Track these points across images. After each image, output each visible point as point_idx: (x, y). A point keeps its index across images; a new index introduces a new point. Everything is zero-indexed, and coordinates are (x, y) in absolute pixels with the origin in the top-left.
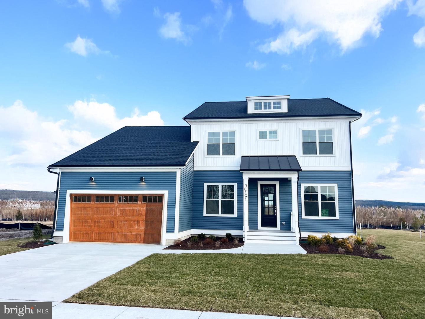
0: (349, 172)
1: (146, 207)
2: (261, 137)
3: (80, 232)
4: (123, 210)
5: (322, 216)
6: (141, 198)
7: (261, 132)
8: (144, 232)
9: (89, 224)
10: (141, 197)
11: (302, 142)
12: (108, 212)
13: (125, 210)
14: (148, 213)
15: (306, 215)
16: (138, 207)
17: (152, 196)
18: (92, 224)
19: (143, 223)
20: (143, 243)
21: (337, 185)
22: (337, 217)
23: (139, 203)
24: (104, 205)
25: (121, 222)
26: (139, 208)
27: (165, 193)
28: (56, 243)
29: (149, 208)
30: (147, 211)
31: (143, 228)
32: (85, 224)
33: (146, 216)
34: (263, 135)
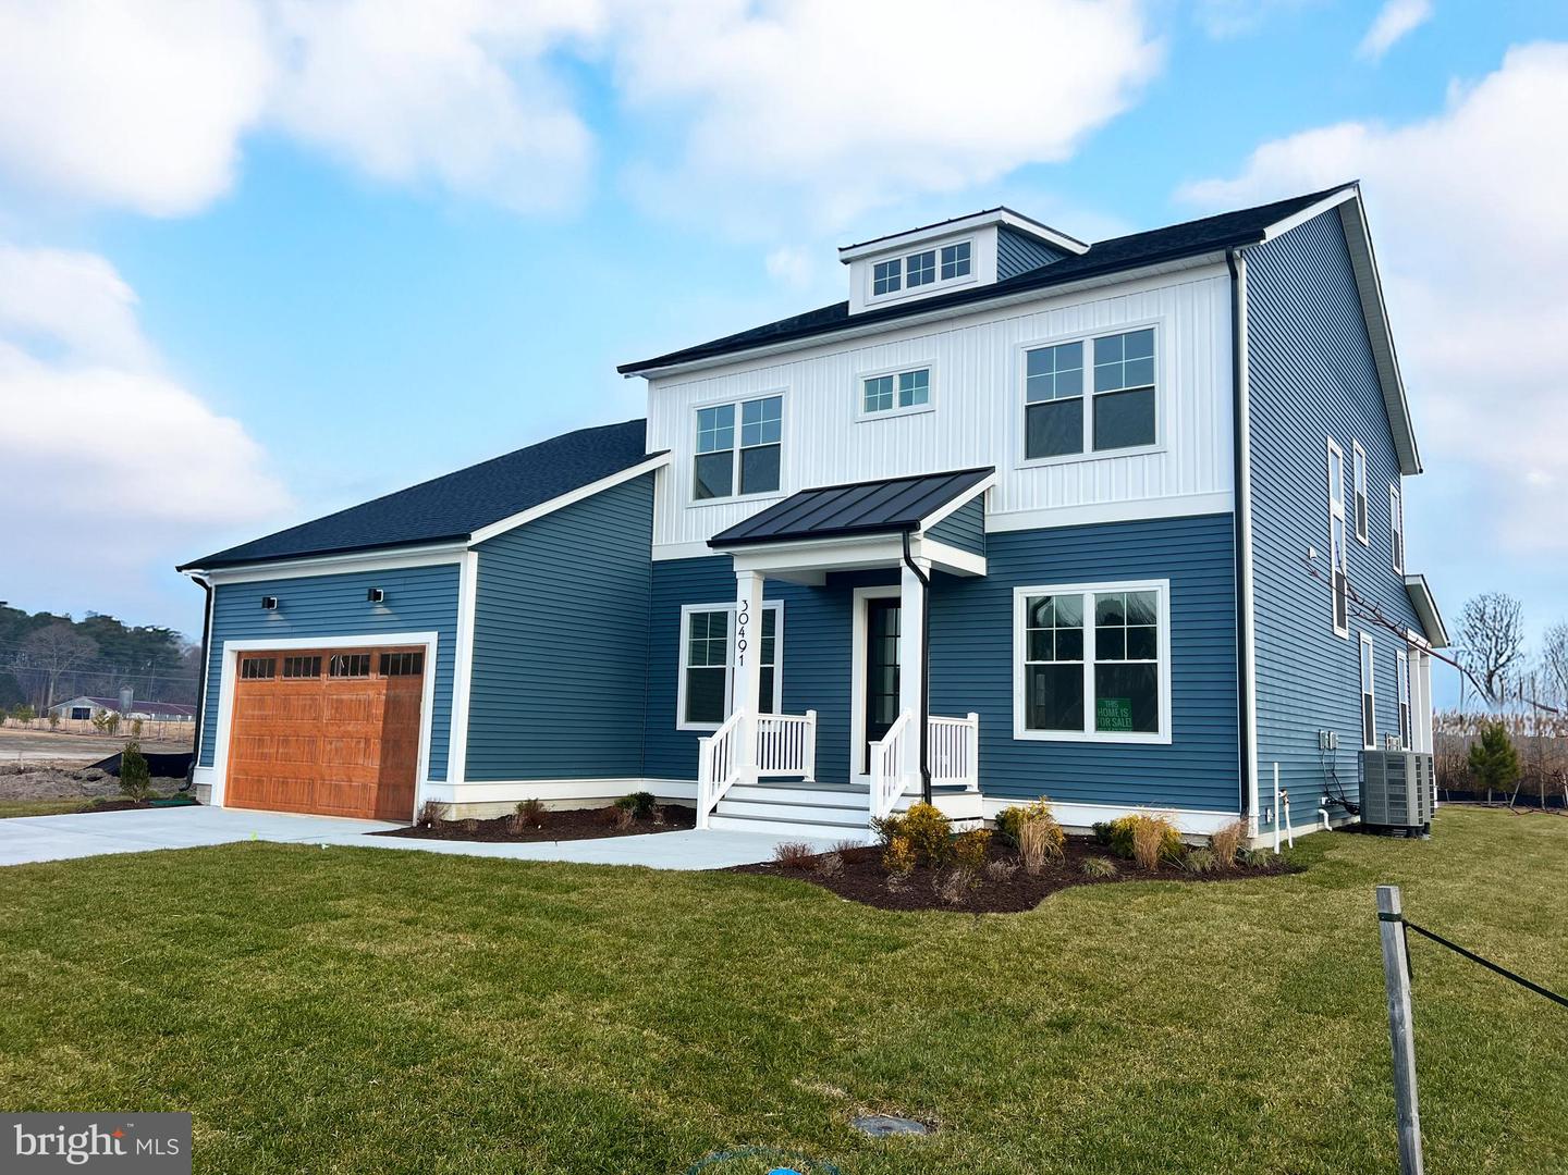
0: (1225, 521)
1: (384, 691)
2: (871, 405)
3: (247, 775)
4: (337, 700)
5: (1099, 727)
6: (375, 662)
7: (871, 385)
8: (377, 780)
9: (266, 750)
10: (376, 656)
11: (1022, 402)
12: (308, 708)
13: (341, 701)
14: (391, 711)
15: (1030, 725)
16: (370, 692)
17: (400, 652)
18: (271, 751)
19: (376, 745)
20: (375, 819)
21: (1166, 582)
22: (1164, 735)
23: (373, 677)
24: (300, 685)
25: (331, 744)
26: (372, 694)
27: (429, 639)
28: (199, 804)
29: (392, 693)
30: (387, 702)
31: (376, 764)
32: (259, 748)
33: (384, 724)
34: (878, 393)
